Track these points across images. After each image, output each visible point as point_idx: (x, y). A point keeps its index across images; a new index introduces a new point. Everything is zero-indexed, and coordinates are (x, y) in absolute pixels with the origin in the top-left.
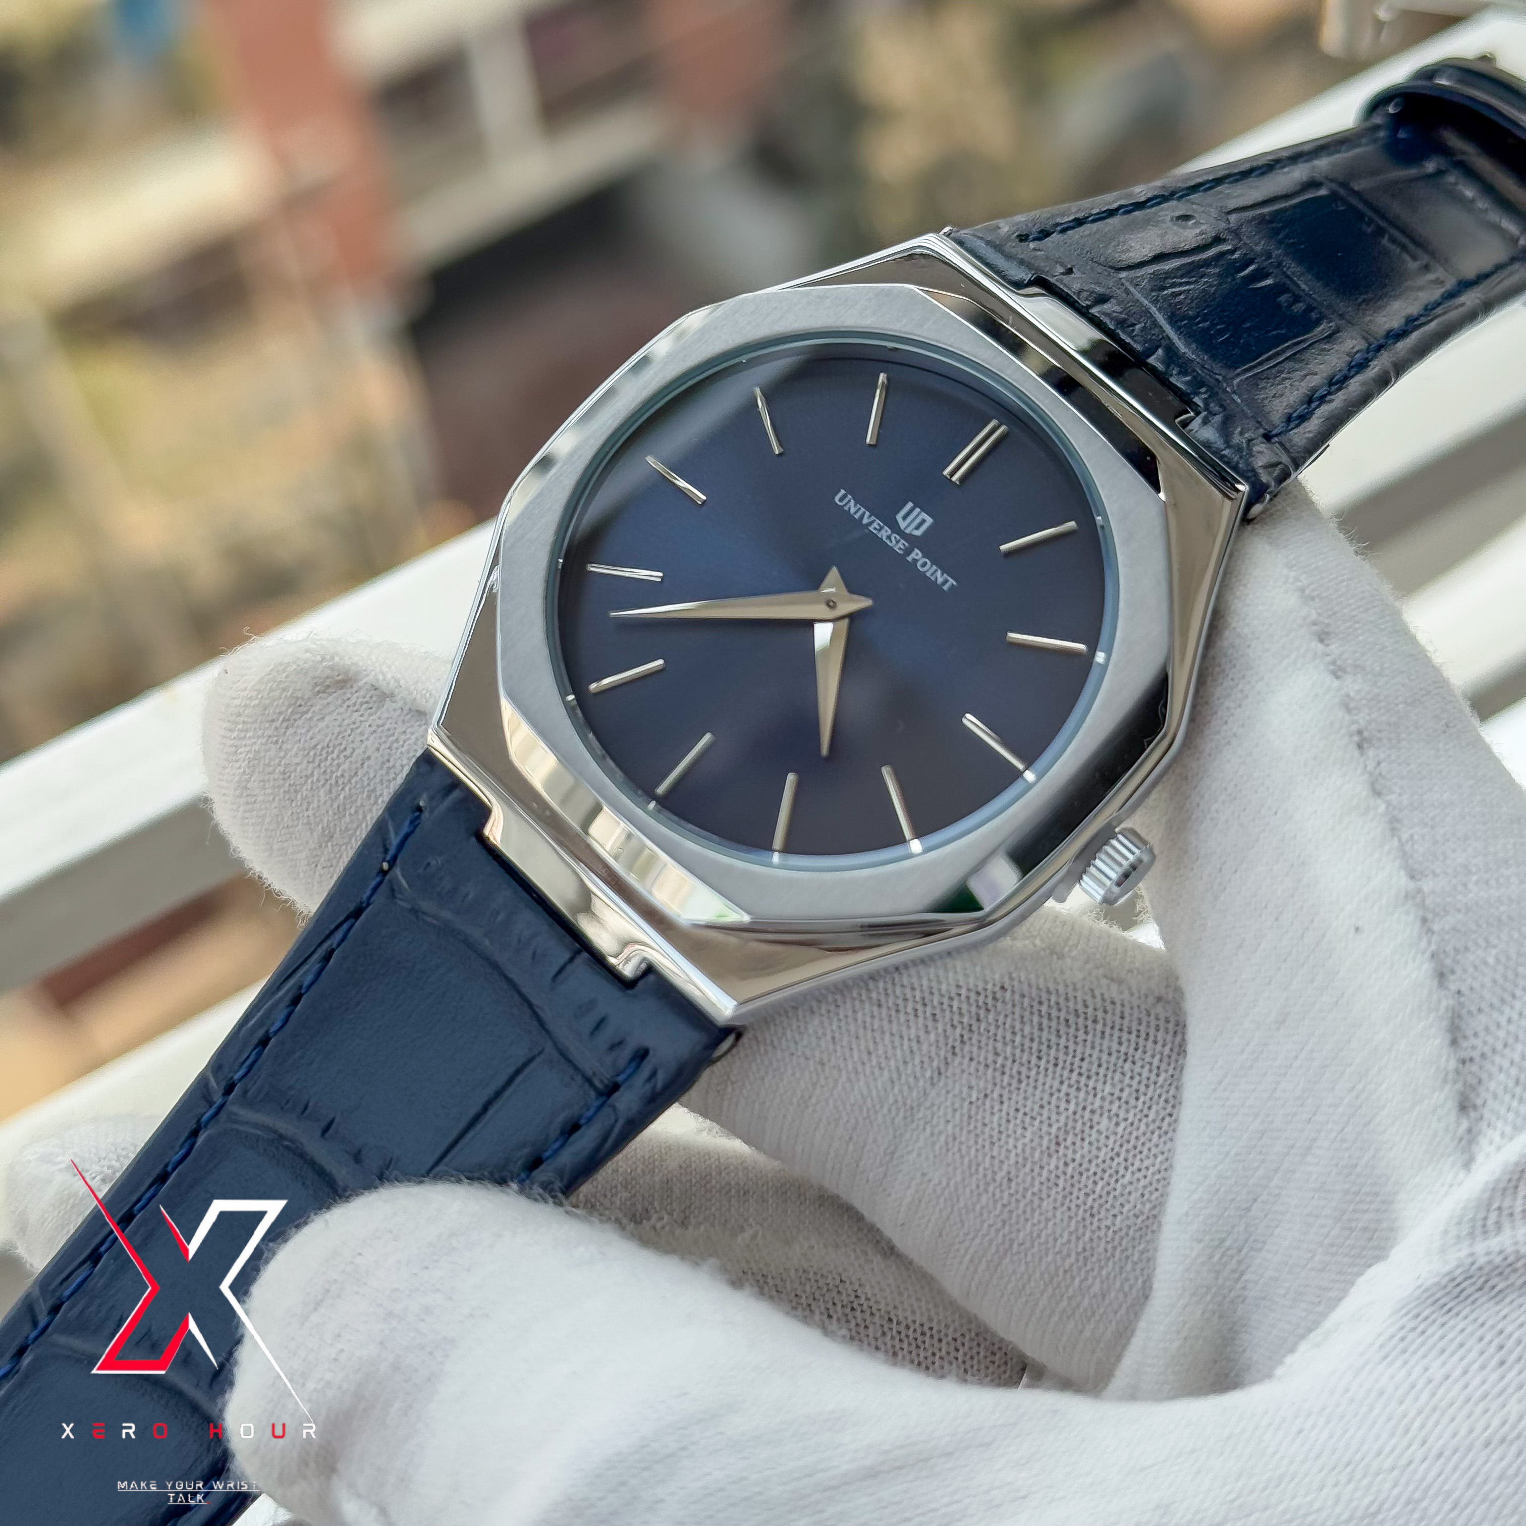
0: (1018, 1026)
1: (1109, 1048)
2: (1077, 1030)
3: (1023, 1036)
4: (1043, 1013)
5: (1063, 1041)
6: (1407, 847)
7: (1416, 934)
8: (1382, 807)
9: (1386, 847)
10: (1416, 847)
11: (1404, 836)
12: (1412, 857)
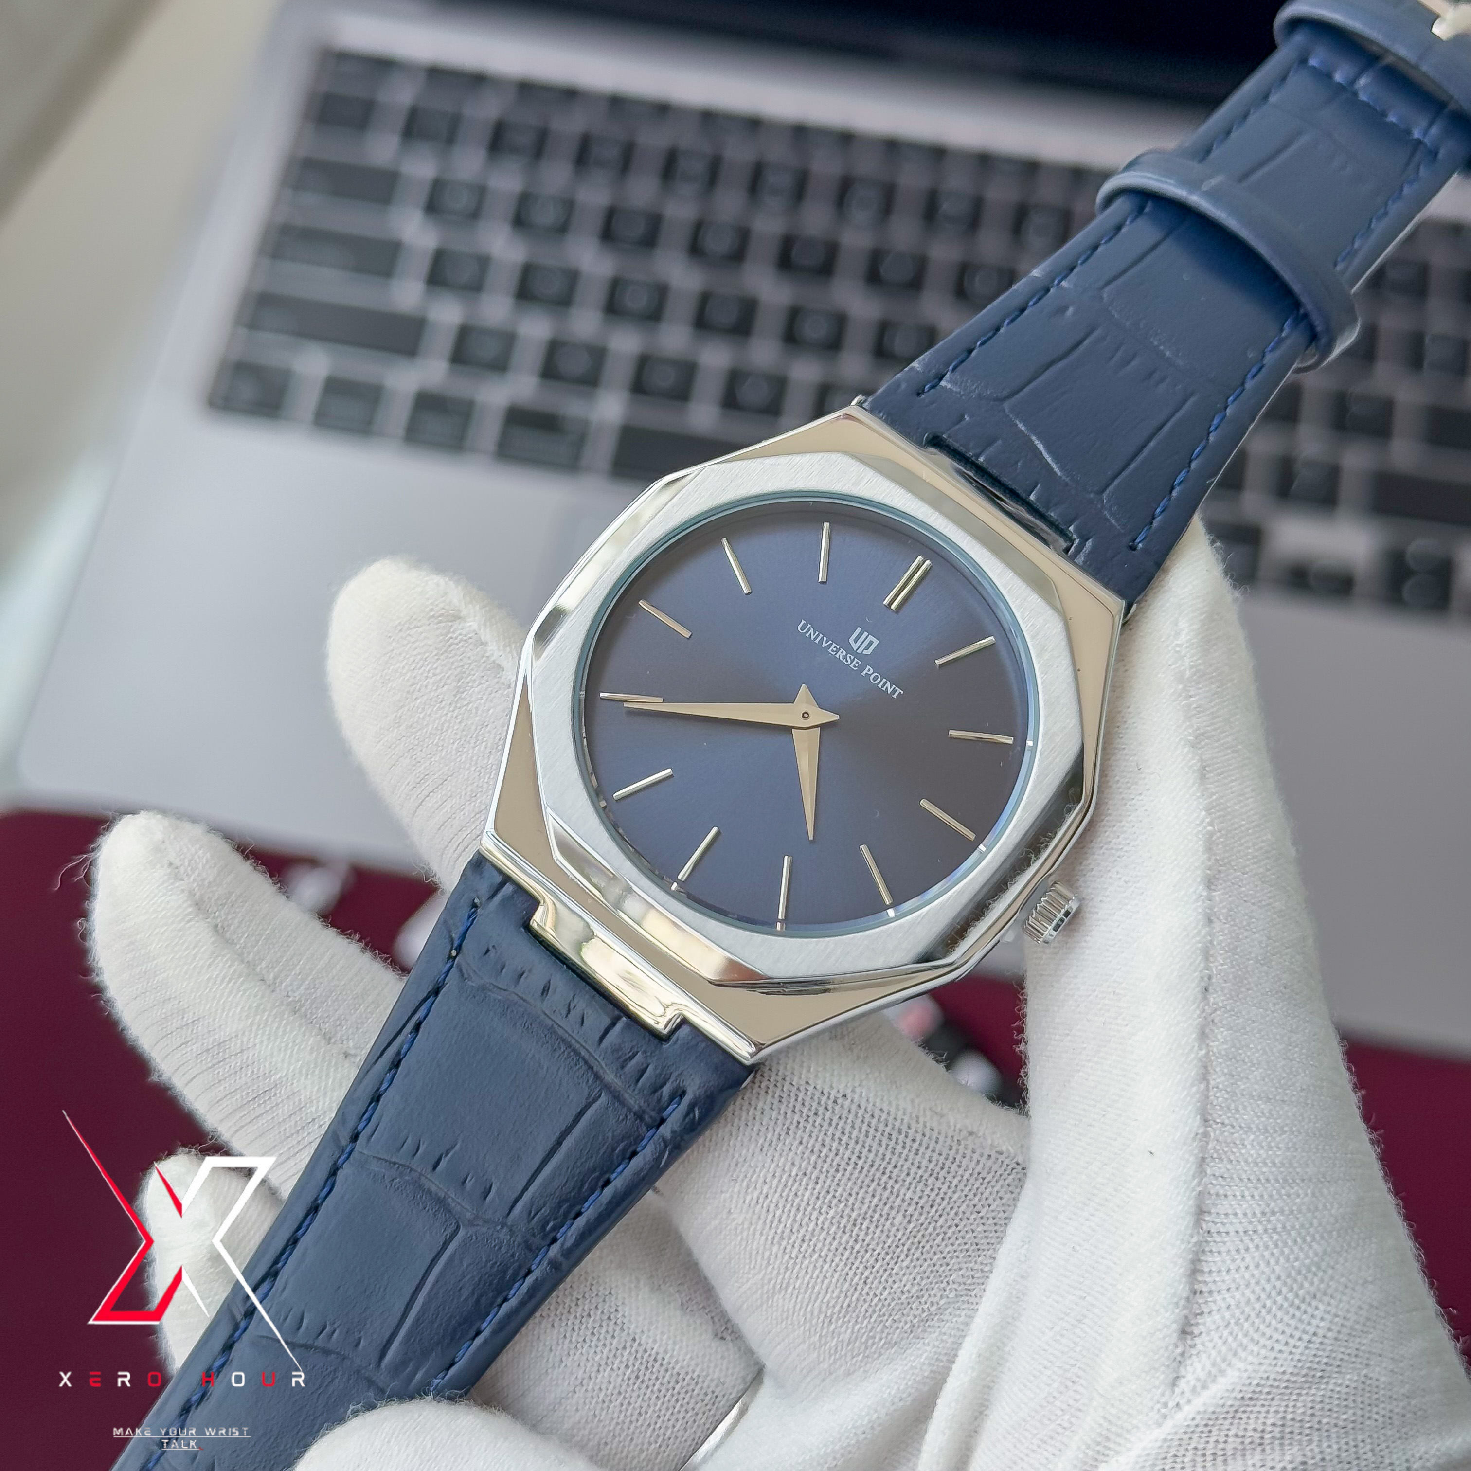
3: (850, 1138)
6: (1211, 1093)
7: (1191, 1173)
8: (1203, 1052)
9: (1194, 1089)
10: (1218, 1095)
11: (1212, 1083)
12: (1212, 1103)
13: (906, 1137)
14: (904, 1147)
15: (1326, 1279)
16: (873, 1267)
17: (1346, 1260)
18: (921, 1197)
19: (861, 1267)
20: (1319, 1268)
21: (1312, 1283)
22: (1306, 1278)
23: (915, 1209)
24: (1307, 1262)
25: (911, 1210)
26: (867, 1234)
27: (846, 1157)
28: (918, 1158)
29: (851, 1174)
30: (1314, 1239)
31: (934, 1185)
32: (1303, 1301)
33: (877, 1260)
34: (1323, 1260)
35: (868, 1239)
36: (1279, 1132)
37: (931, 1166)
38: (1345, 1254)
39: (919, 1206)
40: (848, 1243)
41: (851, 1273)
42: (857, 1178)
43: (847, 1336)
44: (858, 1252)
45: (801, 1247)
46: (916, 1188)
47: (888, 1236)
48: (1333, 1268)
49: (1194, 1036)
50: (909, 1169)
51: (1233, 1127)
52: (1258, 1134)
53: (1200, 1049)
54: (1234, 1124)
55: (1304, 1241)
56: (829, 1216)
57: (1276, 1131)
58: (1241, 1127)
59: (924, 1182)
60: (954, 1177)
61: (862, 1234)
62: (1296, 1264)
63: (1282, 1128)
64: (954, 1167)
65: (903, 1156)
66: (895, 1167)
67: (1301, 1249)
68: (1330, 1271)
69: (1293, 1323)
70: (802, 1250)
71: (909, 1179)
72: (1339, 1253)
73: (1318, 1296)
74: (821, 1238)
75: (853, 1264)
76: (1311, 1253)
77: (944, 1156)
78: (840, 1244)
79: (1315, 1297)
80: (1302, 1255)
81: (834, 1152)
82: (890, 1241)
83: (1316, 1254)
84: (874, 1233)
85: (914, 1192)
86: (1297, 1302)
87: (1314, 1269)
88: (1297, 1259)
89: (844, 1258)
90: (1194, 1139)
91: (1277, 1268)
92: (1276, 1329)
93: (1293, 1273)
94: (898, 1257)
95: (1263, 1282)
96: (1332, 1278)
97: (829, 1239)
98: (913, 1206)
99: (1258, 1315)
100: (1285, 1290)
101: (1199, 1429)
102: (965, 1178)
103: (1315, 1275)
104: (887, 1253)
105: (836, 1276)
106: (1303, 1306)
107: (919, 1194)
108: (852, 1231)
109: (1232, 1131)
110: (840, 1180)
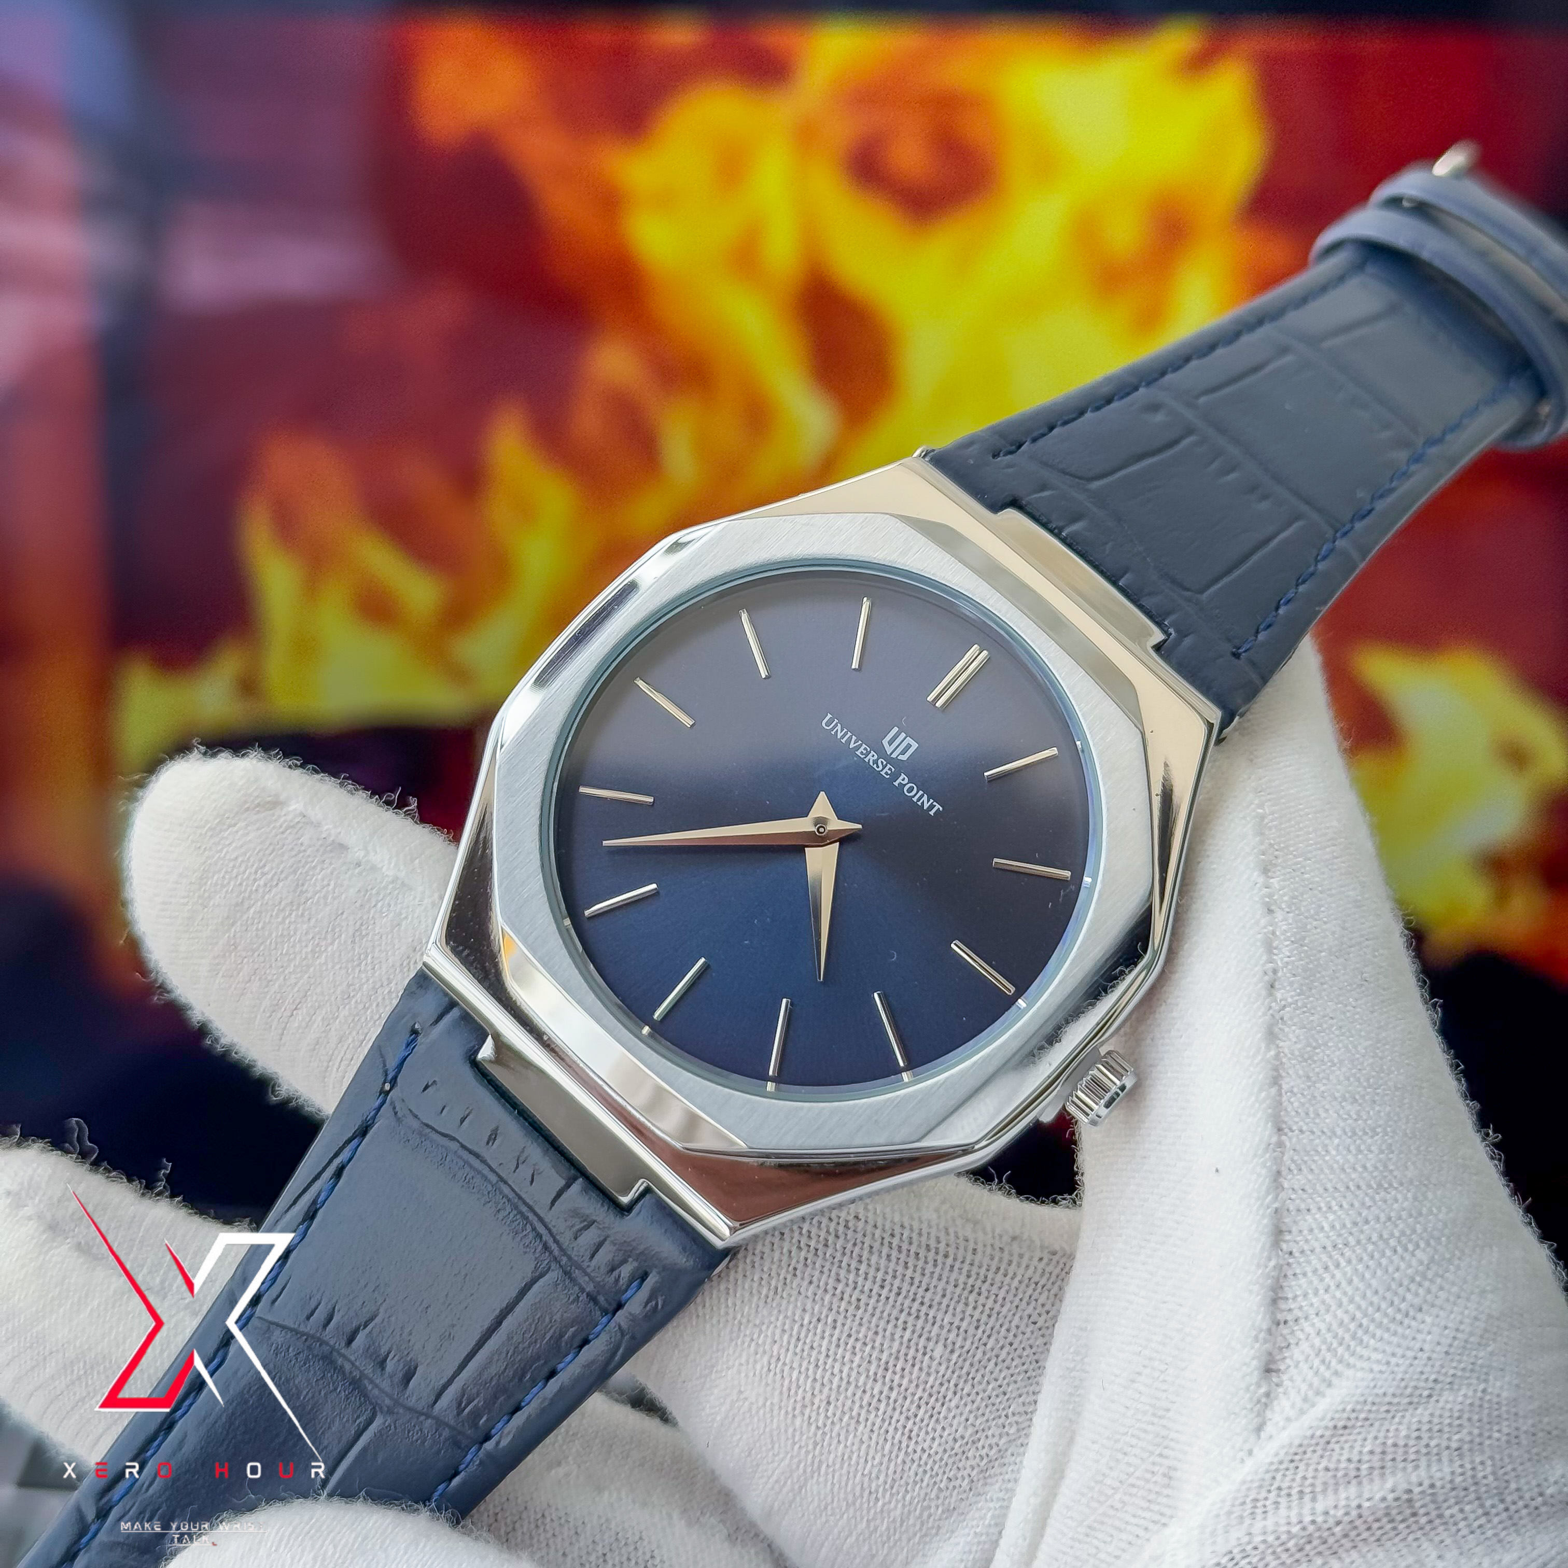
0: (865, 1254)
1: (956, 1280)
2: (926, 1262)
3: (869, 1265)
4: (894, 1245)
5: (909, 1273)
6: (1284, 1098)
7: (1264, 1188)
8: (1272, 1053)
9: (1263, 1094)
10: (1292, 1100)
11: (1285, 1087)
12: (1286, 1110)
13: (937, 1253)
14: (935, 1265)
15: (1434, 1289)
16: (916, 1416)
17: (1458, 1268)
18: (962, 1320)
19: (903, 1418)
20: (1424, 1277)
21: (1417, 1295)
22: (1409, 1290)
23: (958, 1335)
24: (1410, 1271)
25: (952, 1336)
26: (902, 1377)
28: (954, 1275)
29: (875, 1308)
30: (1417, 1246)
31: (976, 1302)
32: (1407, 1315)
33: (919, 1407)
34: (1428, 1269)
35: (905, 1382)
36: (1370, 1134)
37: (971, 1281)
38: (1456, 1262)
39: (962, 1330)
40: (881, 1393)
41: (891, 1429)
42: (882, 1311)
43: (898, 1512)
44: (895, 1401)
45: (827, 1411)
46: (955, 1309)
47: (928, 1374)
48: (1442, 1276)
49: (1259, 1035)
51: (1313, 1132)
52: (1344, 1137)
53: (1268, 1049)
54: (1315, 1130)
55: (1406, 1250)
56: (855, 1365)
57: (1366, 1133)
58: (1323, 1132)
60: (1000, 1288)
61: (897, 1378)
62: (1397, 1275)
63: (1373, 1130)
64: (999, 1277)
65: (936, 1276)
66: (927, 1290)
67: (1402, 1258)
68: (1439, 1280)
69: (1395, 1339)
70: (829, 1414)
71: (945, 1301)
72: (1450, 1261)
73: (1425, 1307)
74: (849, 1393)
75: (891, 1418)
76: (1414, 1262)
77: (985, 1267)
78: (873, 1396)
79: (1420, 1310)
80: (1403, 1266)
82: (931, 1379)
83: (1421, 1263)
84: (911, 1374)
85: (954, 1315)
86: (1399, 1317)
87: (1418, 1279)
88: (1397, 1270)
89: (880, 1413)
90: (1266, 1150)
91: (1374, 1283)
92: (1375, 1350)
93: (1394, 1286)
94: (945, 1397)
95: (1357, 1299)
96: (1441, 1288)
97: (859, 1393)
98: (955, 1332)
99: (1354, 1337)
100: (1384, 1305)
101: (1283, 1466)
102: (1013, 1286)
103: (1420, 1285)
104: (931, 1395)
105: (874, 1436)
106: (1406, 1321)
107: (959, 1316)
108: (884, 1377)
109: (1312, 1137)
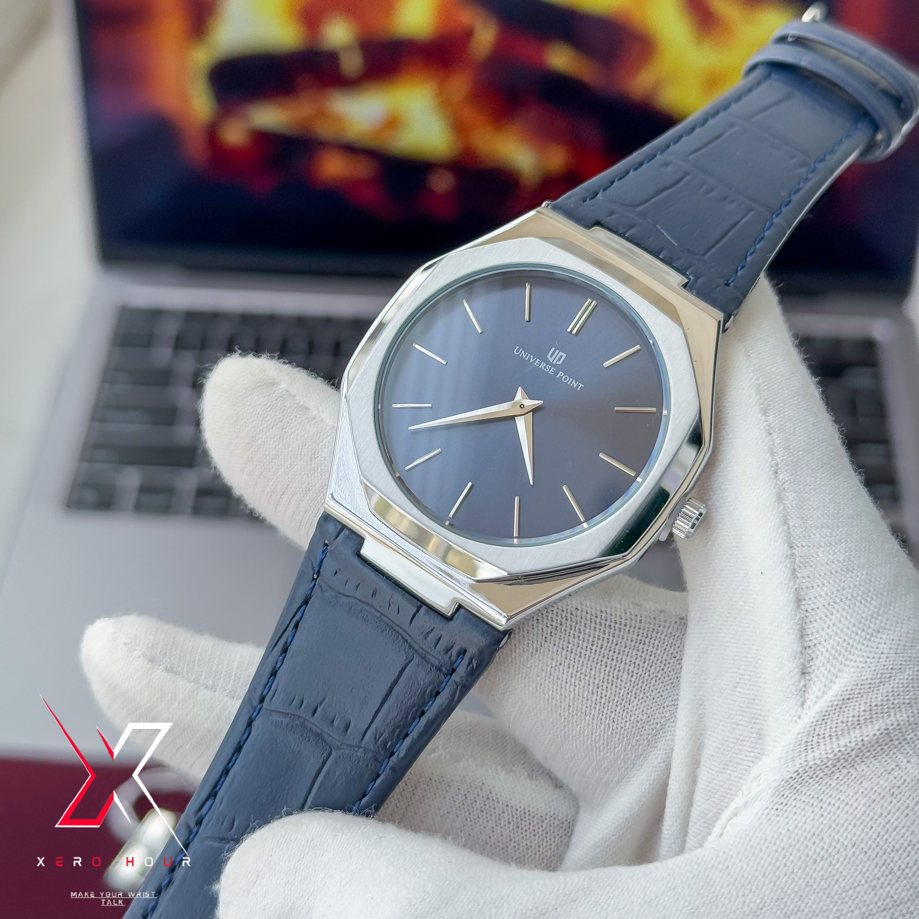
0: (582, 628)
3: (585, 634)
4: (597, 622)
5: (606, 636)
6: (791, 530)
7: (788, 578)
8: (782, 508)
9: (780, 530)
10: (796, 530)
11: (791, 524)
12: (793, 536)
13: (620, 624)
14: (620, 631)
15: (884, 620)
17: (895, 607)
18: (636, 659)
20: (878, 614)
21: (875, 624)
22: (871, 622)
23: (634, 667)
24: (870, 612)
25: (631, 668)
27: (584, 647)
28: (630, 635)
29: (589, 656)
30: (872, 599)
31: (643, 648)
32: (872, 635)
34: (880, 610)
37: (639, 638)
38: (893, 605)
39: (636, 664)
42: (594, 658)
46: (632, 654)
48: (887, 613)
49: (774, 499)
50: (626, 644)
52: (826, 547)
53: (779, 506)
54: (810, 545)
55: (866, 601)
58: (814, 545)
59: (636, 649)
60: (655, 640)
62: (864, 615)
64: (654, 634)
65: (621, 637)
66: (617, 644)
67: (865, 606)
68: (886, 615)
69: (868, 649)
72: (890, 604)
73: (881, 630)
76: (872, 607)
77: (647, 629)
79: (879, 632)
80: (866, 610)
81: (576, 645)
83: (875, 607)
86: (868, 637)
87: (875, 615)
88: (864, 612)
90: (786, 559)
91: (852, 620)
92: (858, 656)
93: (863, 621)
95: (845, 630)
96: (888, 619)
98: (633, 665)
99: (846, 650)
100: (859, 632)
101: (819, 723)
102: (662, 639)
103: (876, 619)
106: (873, 639)
109: (809, 549)
110: (583, 662)
